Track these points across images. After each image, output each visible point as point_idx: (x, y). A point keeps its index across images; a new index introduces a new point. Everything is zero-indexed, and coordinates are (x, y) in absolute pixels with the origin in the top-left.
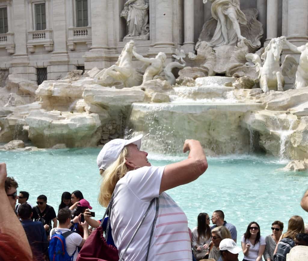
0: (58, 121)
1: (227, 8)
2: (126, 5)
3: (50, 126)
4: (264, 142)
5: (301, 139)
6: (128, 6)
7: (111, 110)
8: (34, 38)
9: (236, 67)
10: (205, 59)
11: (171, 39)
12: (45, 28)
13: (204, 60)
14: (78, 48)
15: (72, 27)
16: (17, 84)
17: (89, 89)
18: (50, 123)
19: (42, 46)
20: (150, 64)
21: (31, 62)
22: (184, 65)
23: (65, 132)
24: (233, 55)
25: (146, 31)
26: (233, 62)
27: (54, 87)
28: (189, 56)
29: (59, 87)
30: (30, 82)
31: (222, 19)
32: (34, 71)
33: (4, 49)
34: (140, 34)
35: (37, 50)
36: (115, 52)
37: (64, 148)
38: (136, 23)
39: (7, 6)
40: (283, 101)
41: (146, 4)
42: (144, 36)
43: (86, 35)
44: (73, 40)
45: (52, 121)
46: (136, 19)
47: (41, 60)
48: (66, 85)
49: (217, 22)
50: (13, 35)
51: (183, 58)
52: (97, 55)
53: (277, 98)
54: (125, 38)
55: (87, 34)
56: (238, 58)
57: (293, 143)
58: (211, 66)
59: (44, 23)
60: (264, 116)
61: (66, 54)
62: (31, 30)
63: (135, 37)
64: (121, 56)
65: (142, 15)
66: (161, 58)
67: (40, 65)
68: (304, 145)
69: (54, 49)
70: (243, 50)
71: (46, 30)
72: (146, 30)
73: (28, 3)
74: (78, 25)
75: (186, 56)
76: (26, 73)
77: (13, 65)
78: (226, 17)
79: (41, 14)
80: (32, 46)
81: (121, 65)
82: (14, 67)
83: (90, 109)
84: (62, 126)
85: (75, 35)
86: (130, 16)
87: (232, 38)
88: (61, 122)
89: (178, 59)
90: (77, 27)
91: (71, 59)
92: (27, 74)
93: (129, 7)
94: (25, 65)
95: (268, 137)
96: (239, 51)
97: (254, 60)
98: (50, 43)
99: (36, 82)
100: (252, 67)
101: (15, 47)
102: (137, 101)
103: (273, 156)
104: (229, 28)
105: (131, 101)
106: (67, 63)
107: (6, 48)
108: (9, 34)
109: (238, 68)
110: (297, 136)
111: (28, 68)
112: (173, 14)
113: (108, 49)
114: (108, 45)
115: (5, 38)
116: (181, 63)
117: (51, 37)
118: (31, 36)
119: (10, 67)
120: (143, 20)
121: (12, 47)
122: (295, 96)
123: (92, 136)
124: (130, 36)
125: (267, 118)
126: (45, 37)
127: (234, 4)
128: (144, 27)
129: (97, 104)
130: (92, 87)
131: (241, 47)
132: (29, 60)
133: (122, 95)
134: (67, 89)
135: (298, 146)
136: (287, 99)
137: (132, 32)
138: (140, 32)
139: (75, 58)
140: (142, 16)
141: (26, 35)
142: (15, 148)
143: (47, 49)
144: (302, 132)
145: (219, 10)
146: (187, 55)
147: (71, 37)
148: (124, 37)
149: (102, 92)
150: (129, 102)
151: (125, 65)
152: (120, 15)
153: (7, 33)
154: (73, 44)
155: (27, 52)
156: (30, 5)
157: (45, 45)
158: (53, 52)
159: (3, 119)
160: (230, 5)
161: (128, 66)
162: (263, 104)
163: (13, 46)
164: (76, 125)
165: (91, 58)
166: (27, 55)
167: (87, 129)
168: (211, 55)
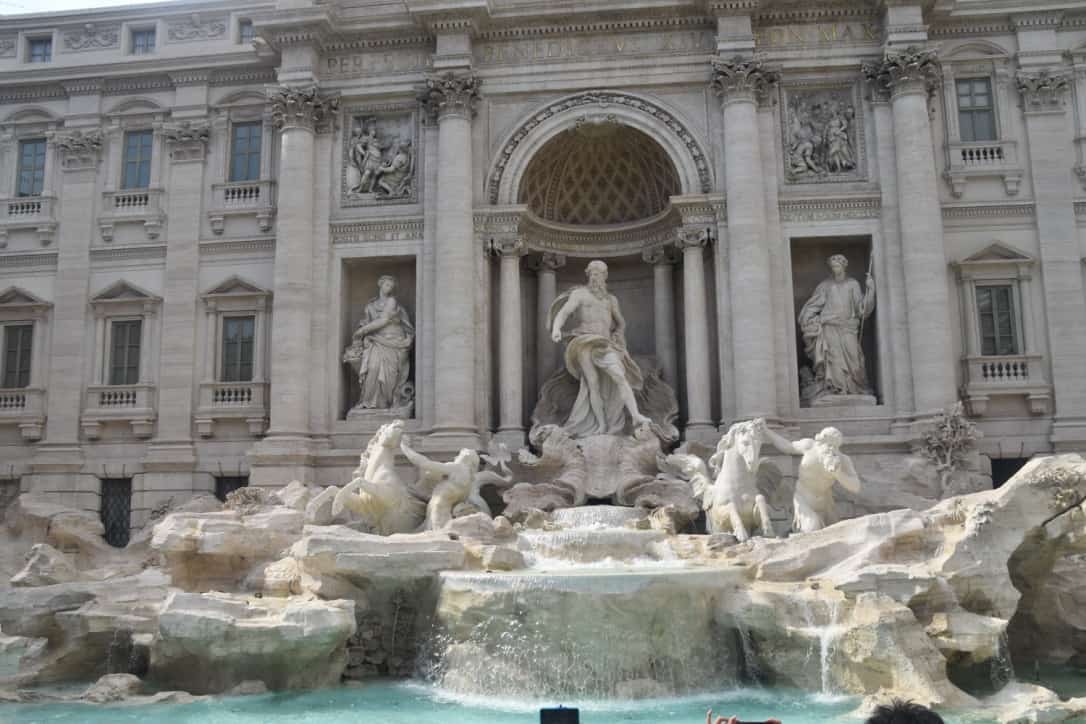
0: (245, 620)
1: (604, 354)
2: (358, 337)
3: (230, 635)
4: (771, 655)
5: (874, 644)
6: (363, 339)
7: (374, 588)
8: (103, 403)
9: (637, 484)
10: (563, 466)
11: (471, 417)
12: (136, 380)
13: (560, 467)
14: (221, 431)
15: (209, 380)
16: (45, 519)
17: (324, 537)
18: (230, 625)
19: (127, 424)
20: (446, 477)
21: (88, 462)
22: (508, 479)
23: (269, 648)
24: (627, 457)
25: (405, 398)
26: (628, 472)
27: (204, 530)
28: (520, 457)
29: (215, 531)
30: (81, 513)
31: (592, 377)
32: (94, 485)
33: (15, 427)
34: (389, 405)
35: (107, 434)
36: (327, 445)
37: (261, 693)
38: (381, 377)
39: (34, 321)
40: (795, 559)
41: (406, 337)
42: (401, 409)
43: (246, 402)
44: (213, 412)
45: (234, 620)
46: (382, 368)
47: (118, 459)
48: (233, 525)
49: (578, 382)
50: (43, 392)
51: (507, 463)
52: (287, 451)
53: (778, 553)
54: (352, 411)
55: (249, 399)
56: (640, 464)
57: (852, 654)
58: (580, 481)
59: (134, 369)
60: (768, 595)
61: (189, 446)
62: (97, 383)
63: (377, 410)
64: (368, 456)
65: (396, 360)
66: (470, 463)
67: (115, 470)
68: (883, 656)
69: (157, 432)
70: (649, 445)
71: (137, 385)
72: (404, 395)
73: (96, 319)
74: (226, 377)
75: (513, 458)
76: (73, 492)
77: (33, 471)
78: (602, 373)
79: (127, 344)
80: (96, 424)
81: (372, 476)
82: (38, 474)
83: (322, 587)
84: (262, 633)
85: (216, 400)
86: (368, 362)
87: (615, 419)
88: (255, 622)
89: (495, 463)
90: (222, 381)
91: (202, 460)
92: (75, 494)
93: (366, 341)
94: (71, 471)
95: (780, 643)
96: (640, 448)
97: (689, 469)
98: (147, 417)
99: (97, 515)
100: (674, 485)
101: (44, 424)
102: (449, 566)
103: (796, 687)
104: (606, 397)
105: (434, 566)
106: (192, 468)
107: (21, 426)
108: (34, 391)
109: (641, 486)
110: (861, 638)
111: (78, 477)
112: (475, 361)
113: (311, 436)
114: (309, 427)
115: (18, 400)
116: (503, 475)
117: (151, 404)
118: (95, 399)
119: (24, 474)
120: (398, 371)
121: (37, 423)
122: (818, 549)
123: (332, 658)
124: (365, 407)
125: (777, 599)
126: (134, 402)
127: (617, 346)
128: (400, 388)
129: (337, 574)
130: (329, 533)
131: (645, 440)
132: (84, 458)
133: (412, 552)
134: (237, 536)
135: (865, 660)
136: (802, 556)
137: (370, 399)
138: (390, 400)
139: (214, 455)
140: (397, 364)
141: (82, 394)
142: (124, 696)
143: (138, 431)
144: (874, 627)
145: (585, 357)
146: (515, 456)
147: (208, 406)
148: (349, 409)
149: (356, 544)
150: (428, 570)
151: (384, 477)
152: (341, 359)
153: (28, 388)
154: (210, 421)
155: (79, 438)
156: (100, 323)
157: (133, 423)
158: (153, 440)
159: (69, 616)
160: (609, 348)
161: (389, 479)
162: (748, 567)
163: (41, 421)
164: (301, 630)
165: (268, 458)
166: (79, 445)
167: (327, 640)
168: (575, 456)
